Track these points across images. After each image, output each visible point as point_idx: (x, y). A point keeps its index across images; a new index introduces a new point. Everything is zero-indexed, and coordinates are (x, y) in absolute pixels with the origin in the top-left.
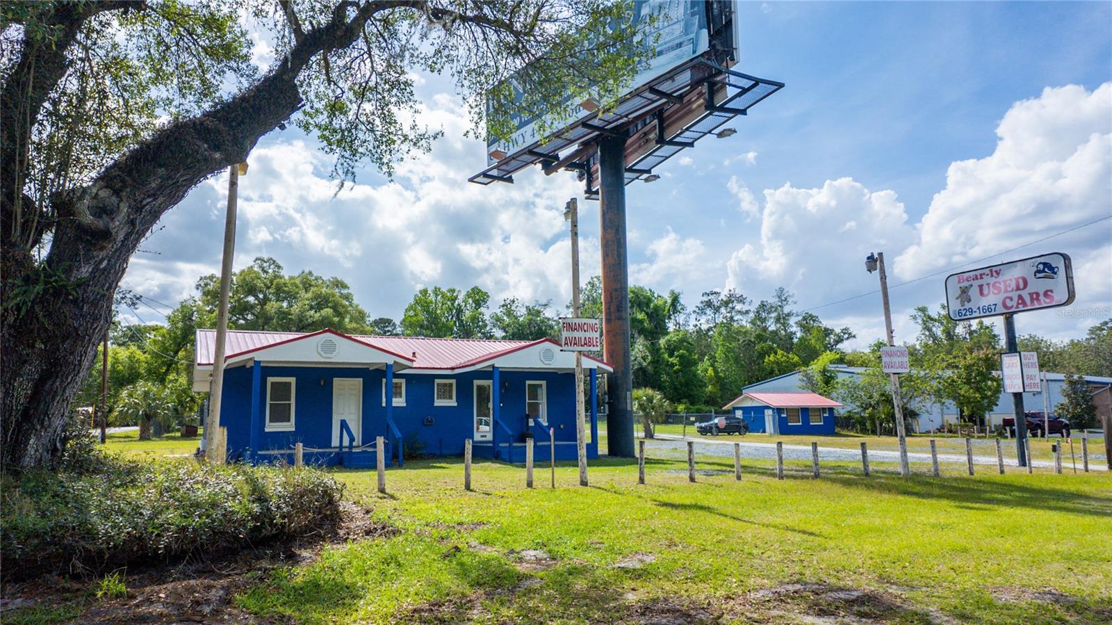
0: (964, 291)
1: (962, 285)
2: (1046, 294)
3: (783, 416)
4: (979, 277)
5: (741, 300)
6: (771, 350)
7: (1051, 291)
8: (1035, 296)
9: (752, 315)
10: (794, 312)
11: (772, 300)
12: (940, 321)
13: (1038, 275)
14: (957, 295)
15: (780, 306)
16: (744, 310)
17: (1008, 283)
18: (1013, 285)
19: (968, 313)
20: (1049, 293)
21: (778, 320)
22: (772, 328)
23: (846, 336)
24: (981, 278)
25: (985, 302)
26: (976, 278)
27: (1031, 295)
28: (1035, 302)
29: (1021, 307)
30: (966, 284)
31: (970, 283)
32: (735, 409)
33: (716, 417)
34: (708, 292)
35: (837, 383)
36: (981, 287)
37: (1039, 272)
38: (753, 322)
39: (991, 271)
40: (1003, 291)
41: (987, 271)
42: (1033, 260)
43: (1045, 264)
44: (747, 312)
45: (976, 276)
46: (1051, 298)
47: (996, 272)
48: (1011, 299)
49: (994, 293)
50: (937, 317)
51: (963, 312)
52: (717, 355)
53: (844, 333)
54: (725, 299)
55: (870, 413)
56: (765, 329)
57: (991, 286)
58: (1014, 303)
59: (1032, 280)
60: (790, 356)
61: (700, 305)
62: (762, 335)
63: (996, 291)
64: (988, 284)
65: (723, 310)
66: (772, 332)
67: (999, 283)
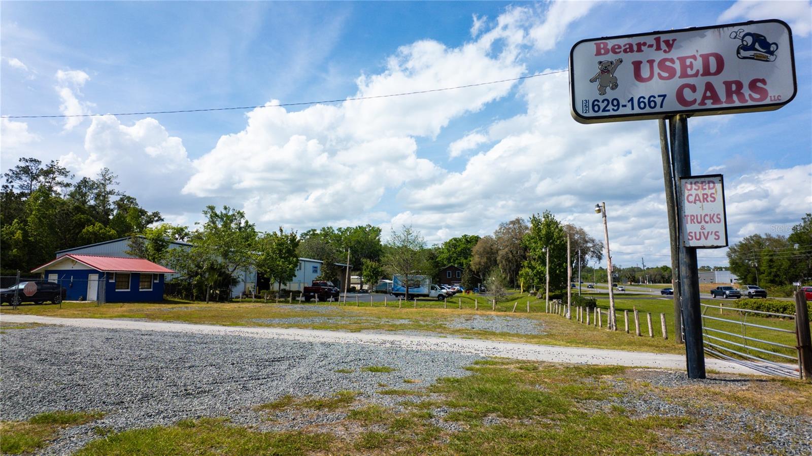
0: (606, 70)
1: (602, 58)
2: (753, 85)
3: (110, 281)
4: (635, 48)
5: (63, 172)
6: (89, 222)
7: (763, 81)
8: (734, 87)
9: (72, 189)
10: (116, 191)
11: (96, 178)
12: (221, 218)
13: (743, 53)
14: (592, 76)
15: (103, 184)
16: (65, 182)
17: (688, 62)
18: (698, 65)
19: (610, 107)
20: (759, 84)
21: (98, 196)
22: (92, 203)
24: (639, 50)
25: (643, 90)
26: (630, 49)
27: (728, 84)
28: (735, 97)
29: (709, 104)
30: (611, 57)
31: (618, 57)
32: (48, 272)
33: (21, 281)
34: (27, 158)
35: (167, 252)
36: (637, 65)
37: (745, 48)
38: (72, 195)
39: (658, 40)
40: (678, 73)
41: (651, 40)
42: (736, 28)
43: (758, 38)
44: (68, 185)
45: (631, 46)
46: (764, 93)
47: (667, 42)
48: (693, 88)
49: (661, 77)
50: (220, 215)
51: (602, 106)
52: (29, 219)
53: (155, 217)
54: (45, 169)
55: (198, 281)
56: (84, 202)
57: (655, 65)
58: (699, 96)
59: (730, 59)
60: (107, 229)
61: (14, 169)
62: (80, 207)
63: (665, 75)
64: (651, 62)
65: (41, 178)
66: (91, 206)
67: (672, 61)
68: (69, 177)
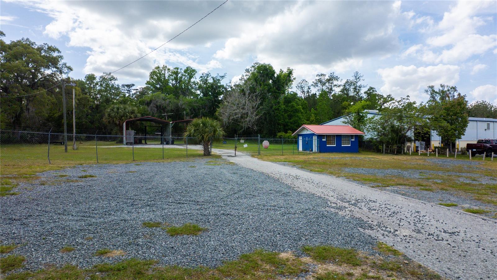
3: (323, 140)
5: (336, 79)
9: (342, 88)
11: (352, 79)
12: (439, 94)
15: (356, 82)
16: (338, 84)
21: (355, 90)
22: (352, 94)
23: (390, 99)
34: (320, 74)
38: (342, 91)
44: (339, 86)
50: (438, 91)
53: (389, 98)
54: (328, 78)
56: (348, 95)
61: (314, 81)
62: (345, 98)
65: (327, 84)
66: (351, 96)
68: (339, 81)
